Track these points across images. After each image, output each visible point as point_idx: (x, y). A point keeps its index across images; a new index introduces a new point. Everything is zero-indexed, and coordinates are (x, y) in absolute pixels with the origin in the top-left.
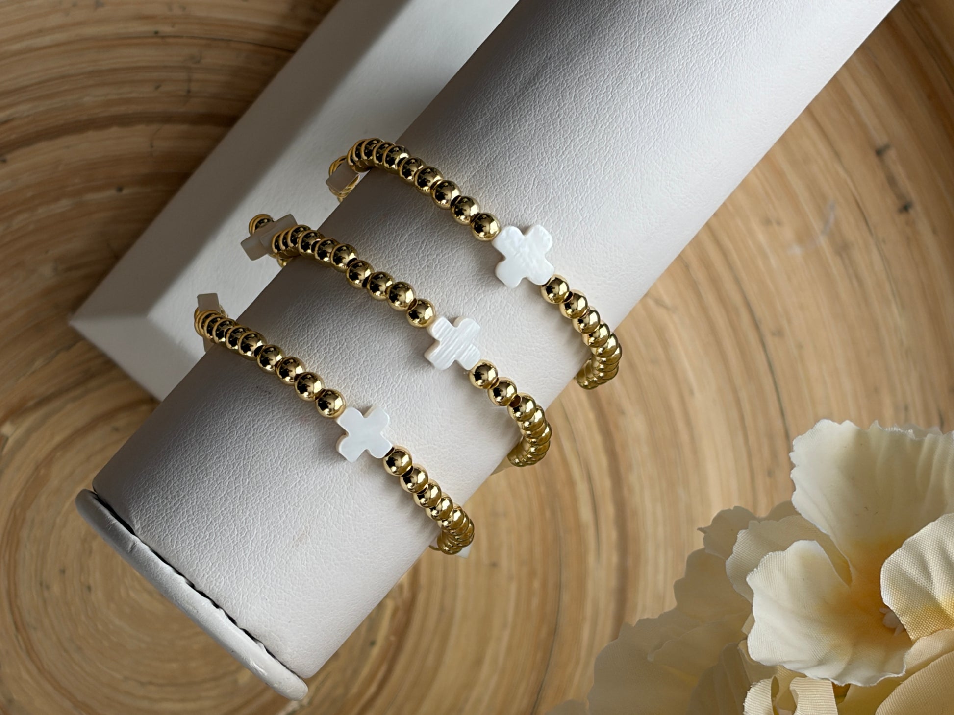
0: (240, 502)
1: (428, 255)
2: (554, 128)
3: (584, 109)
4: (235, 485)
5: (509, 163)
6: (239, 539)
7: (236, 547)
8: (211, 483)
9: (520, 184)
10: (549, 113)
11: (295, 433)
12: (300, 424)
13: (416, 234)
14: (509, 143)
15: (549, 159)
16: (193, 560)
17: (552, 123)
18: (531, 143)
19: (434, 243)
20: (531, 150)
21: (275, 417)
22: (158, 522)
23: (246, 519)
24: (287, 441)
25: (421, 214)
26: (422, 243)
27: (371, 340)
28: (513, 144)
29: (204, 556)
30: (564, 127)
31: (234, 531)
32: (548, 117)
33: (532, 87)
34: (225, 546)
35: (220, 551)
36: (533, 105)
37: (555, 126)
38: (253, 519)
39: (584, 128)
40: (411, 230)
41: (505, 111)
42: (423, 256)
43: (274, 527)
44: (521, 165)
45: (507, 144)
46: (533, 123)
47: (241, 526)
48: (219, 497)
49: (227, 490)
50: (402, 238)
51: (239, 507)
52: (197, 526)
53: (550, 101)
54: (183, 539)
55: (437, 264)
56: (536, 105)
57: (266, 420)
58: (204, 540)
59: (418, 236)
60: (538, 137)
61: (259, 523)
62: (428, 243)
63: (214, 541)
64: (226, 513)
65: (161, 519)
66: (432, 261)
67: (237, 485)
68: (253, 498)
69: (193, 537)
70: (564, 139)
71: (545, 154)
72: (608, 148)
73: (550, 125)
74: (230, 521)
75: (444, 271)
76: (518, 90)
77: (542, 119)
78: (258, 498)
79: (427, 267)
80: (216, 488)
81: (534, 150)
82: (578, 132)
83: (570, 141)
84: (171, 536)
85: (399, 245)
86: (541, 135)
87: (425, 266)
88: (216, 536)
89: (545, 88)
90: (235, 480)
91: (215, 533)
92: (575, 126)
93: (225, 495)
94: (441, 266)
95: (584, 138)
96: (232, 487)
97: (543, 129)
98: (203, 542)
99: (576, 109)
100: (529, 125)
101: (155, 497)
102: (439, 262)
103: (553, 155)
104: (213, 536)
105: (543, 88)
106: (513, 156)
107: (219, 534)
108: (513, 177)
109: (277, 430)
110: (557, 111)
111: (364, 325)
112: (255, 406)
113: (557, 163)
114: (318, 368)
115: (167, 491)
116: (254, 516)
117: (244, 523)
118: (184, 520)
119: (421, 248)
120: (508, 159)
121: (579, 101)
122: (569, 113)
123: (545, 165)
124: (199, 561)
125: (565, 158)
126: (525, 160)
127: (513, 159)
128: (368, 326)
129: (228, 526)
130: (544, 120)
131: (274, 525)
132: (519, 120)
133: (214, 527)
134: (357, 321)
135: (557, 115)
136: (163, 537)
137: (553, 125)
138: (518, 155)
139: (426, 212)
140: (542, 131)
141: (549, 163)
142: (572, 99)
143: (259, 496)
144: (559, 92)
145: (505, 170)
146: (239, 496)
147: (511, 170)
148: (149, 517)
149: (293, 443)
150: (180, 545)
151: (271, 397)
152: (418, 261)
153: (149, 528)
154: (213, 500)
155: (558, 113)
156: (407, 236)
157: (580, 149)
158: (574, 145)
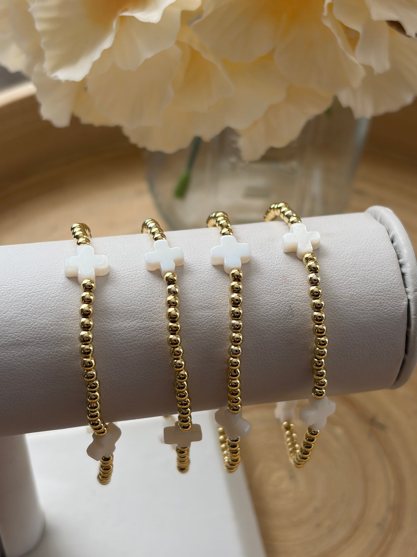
0: (347, 268)
1: (154, 302)
2: (31, 307)
3: (6, 303)
4: (343, 278)
5: (71, 311)
6: (360, 254)
7: (364, 252)
8: (354, 289)
9: (76, 295)
10: (26, 317)
11: (294, 276)
12: (288, 277)
13: (150, 319)
14: (61, 321)
15: (50, 295)
16: (391, 263)
17: (30, 310)
18: (50, 310)
19: (146, 305)
20: (53, 307)
21: (298, 292)
22: (393, 295)
23: (350, 259)
24: (301, 276)
25: (138, 327)
26: (151, 311)
27: (219, 286)
28: (60, 318)
29: (384, 260)
30: (26, 303)
31: (360, 258)
32: (29, 316)
33: (20, 341)
34: (370, 256)
35: (374, 256)
36: (30, 329)
37: (30, 308)
38: (346, 256)
39: (17, 294)
40: (151, 323)
41: (46, 341)
42: (157, 304)
43: (338, 246)
44: (66, 304)
45: (62, 321)
46: (39, 319)
47: (355, 258)
48: (356, 279)
49: (349, 278)
50: (159, 324)
51: (349, 266)
52: (376, 275)
53: (19, 323)
54: (388, 275)
55: (154, 293)
56: (28, 328)
57: (303, 294)
58: (378, 266)
59: (150, 316)
60: (44, 310)
61: (344, 253)
62: (149, 308)
63: (373, 262)
64: (358, 269)
65: (391, 295)
66: (155, 297)
67: (342, 277)
68: (339, 265)
69: (382, 272)
70: (32, 297)
71: (49, 299)
72: (15, 277)
73: (32, 310)
74: (359, 264)
75: (153, 287)
76: (29, 347)
77: (33, 317)
78: (336, 263)
79: (160, 297)
80: (353, 285)
81: (53, 305)
82: (22, 295)
83: (30, 294)
84: (393, 282)
85: (163, 321)
86: (41, 309)
87: (161, 298)
88: (371, 263)
89: (15, 332)
90: (341, 280)
91: (370, 264)
92: (21, 299)
93: (351, 278)
94: (152, 291)
95: (21, 290)
96: (345, 278)
97: (37, 312)
98: (379, 266)
99: (11, 306)
100: (42, 320)
101: (385, 309)
102: (153, 293)
103: (46, 295)
104: (372, 265)
105: (16, 334)
106: (66, 312)
107: (369, 263)
108: (76, 302)
109: (302, 284)
110: (22, 314)
111: (216, 297)
112: (302, 307)
113: (48, 289)
114: (257, 296)
115: (377, 306)
116: (345, 257)
117: (352, 258)
118: (380, 283)
119: (154, 309)
120: (70, 313)
121: (5, 309)
122: (17, 307)
123: (54, 294)
124: (387, 260)
125: (41, 289)
126: (62, 305)
127: (67, 310)
128: (215, 294)
129: (361, 263)
130: (32, 316)
131: (338, 247)
132: (44, 328)
133: (368, 267)
134: (218, 302)
135: (24, 312)
136: (397, 285)
137: (30, 309)
138: (63, 310)
139: (135, 326)
140: (39, 311)
141: (52, 292)
142: (8, 313)
143: (335, 264)
144: (11, 323)
145: (77, 308)
146: (345, 271)
147: (73, 306)
148: (396, 302)
149: (299, 273)
150: (391, 274)
151: (291, 304)
152: (162, 303)
153: (401, 296)
154: (359, 280)
155: (22, 313)
156: (155, 323)
157: (29, 287)
158: (31, 290)
